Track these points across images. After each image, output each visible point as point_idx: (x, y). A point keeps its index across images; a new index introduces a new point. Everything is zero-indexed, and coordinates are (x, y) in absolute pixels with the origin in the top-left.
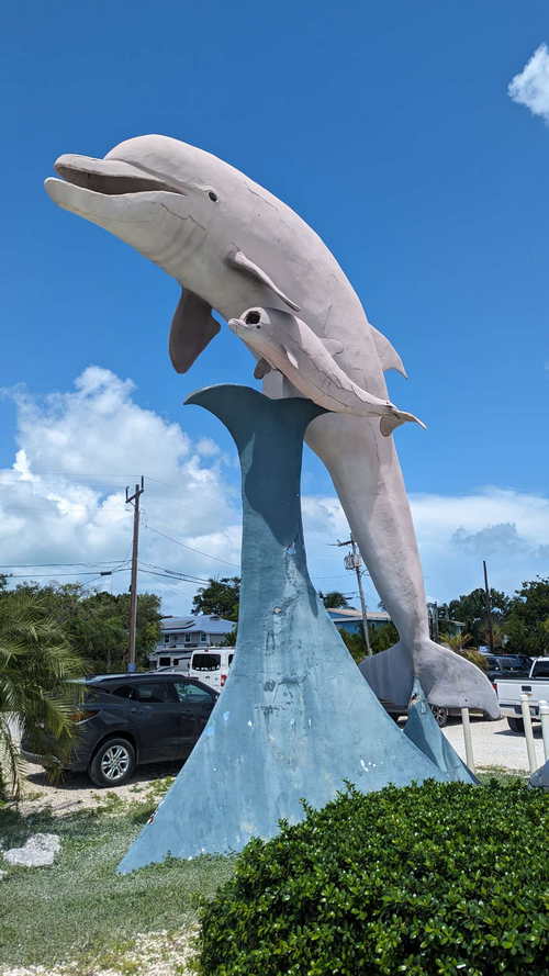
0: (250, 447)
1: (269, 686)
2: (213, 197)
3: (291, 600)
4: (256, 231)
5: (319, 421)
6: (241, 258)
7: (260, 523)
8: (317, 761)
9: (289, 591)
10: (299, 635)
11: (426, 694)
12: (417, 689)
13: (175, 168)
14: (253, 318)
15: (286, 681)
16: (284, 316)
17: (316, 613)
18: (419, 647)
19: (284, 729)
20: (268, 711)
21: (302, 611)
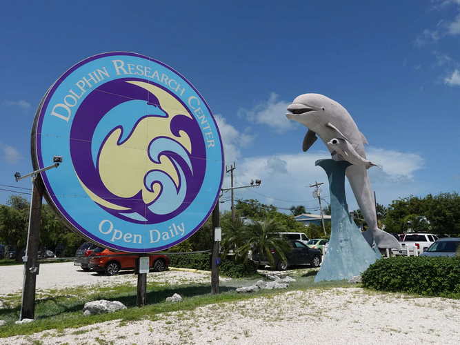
0: (331, 176)
1: (341, 241)
2: (323, 109)
3: (344, 219)
4: (333, 115)
5: (349, 167)
6: (330, 124)
7: (335, 197)
8: (355, 260)
9: (344, 216)
10: (348, 228)
11: (377, 244)
12: (374, 243)
13: (315, 104)
14: (335, 142)
15: (345, 240)
16: (342, 140)
17: (351, 222)
18: (375, 231)
19: (346, 252)
20: (342, 247)
21: (348, 221)
